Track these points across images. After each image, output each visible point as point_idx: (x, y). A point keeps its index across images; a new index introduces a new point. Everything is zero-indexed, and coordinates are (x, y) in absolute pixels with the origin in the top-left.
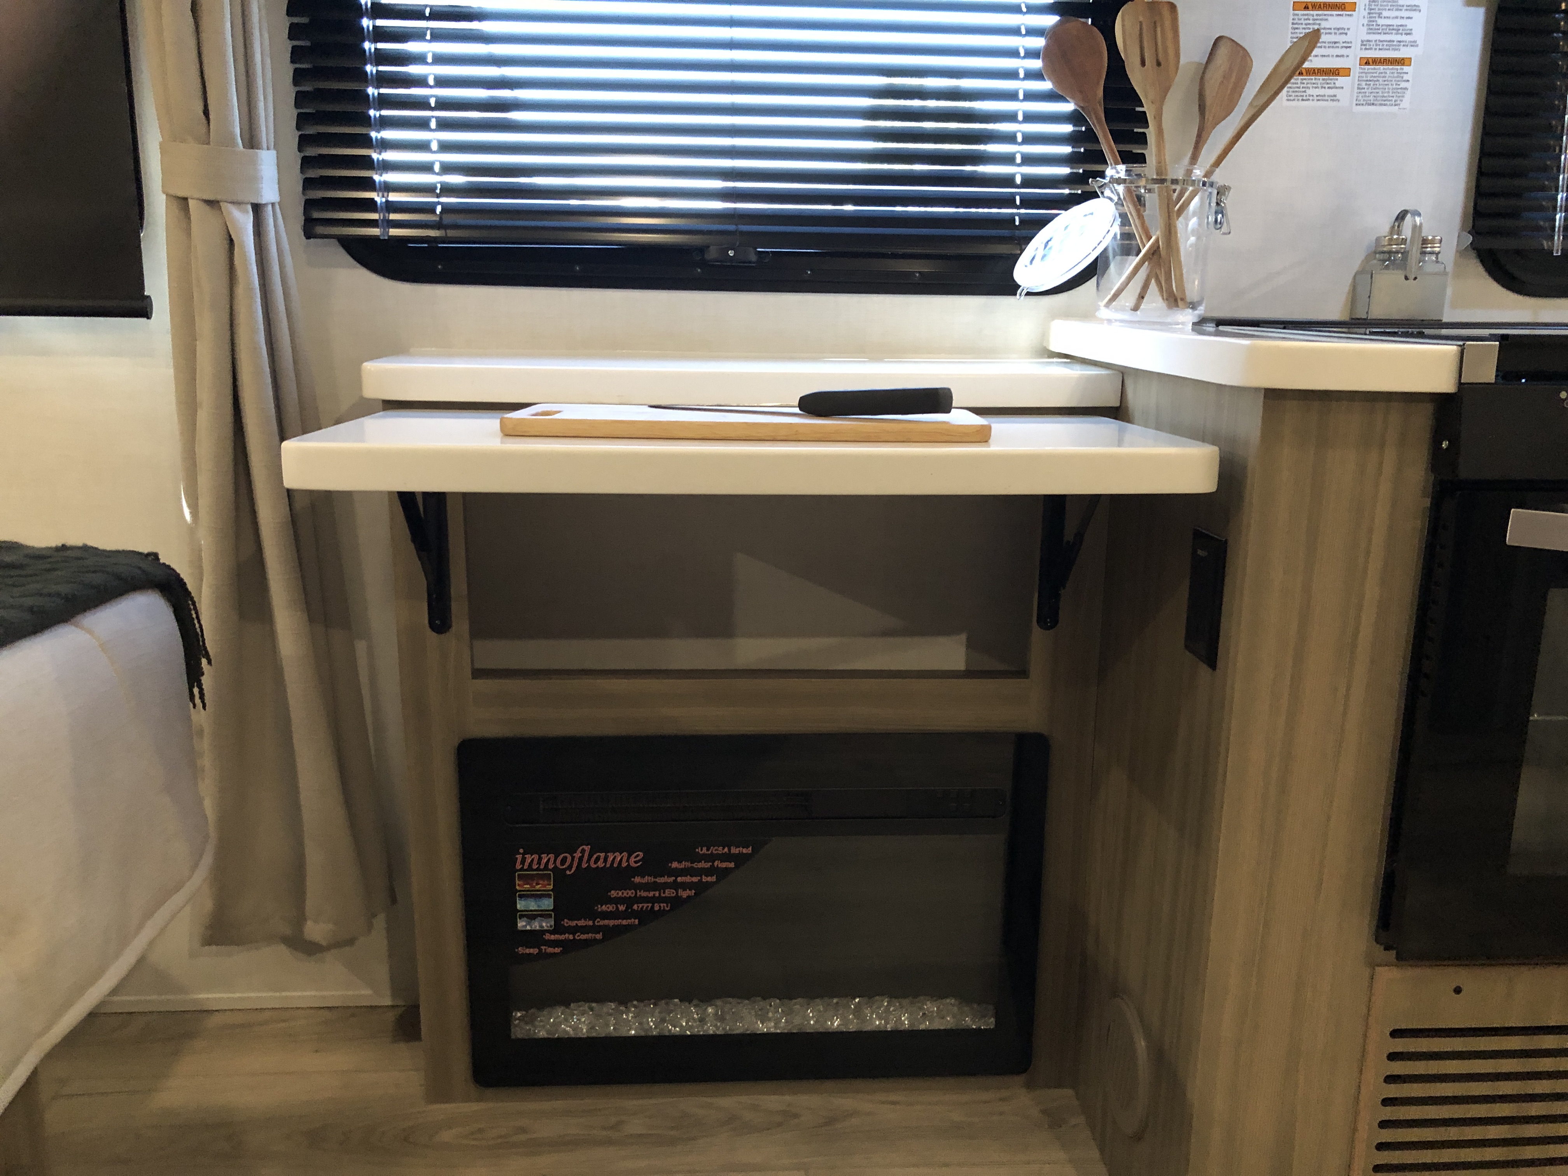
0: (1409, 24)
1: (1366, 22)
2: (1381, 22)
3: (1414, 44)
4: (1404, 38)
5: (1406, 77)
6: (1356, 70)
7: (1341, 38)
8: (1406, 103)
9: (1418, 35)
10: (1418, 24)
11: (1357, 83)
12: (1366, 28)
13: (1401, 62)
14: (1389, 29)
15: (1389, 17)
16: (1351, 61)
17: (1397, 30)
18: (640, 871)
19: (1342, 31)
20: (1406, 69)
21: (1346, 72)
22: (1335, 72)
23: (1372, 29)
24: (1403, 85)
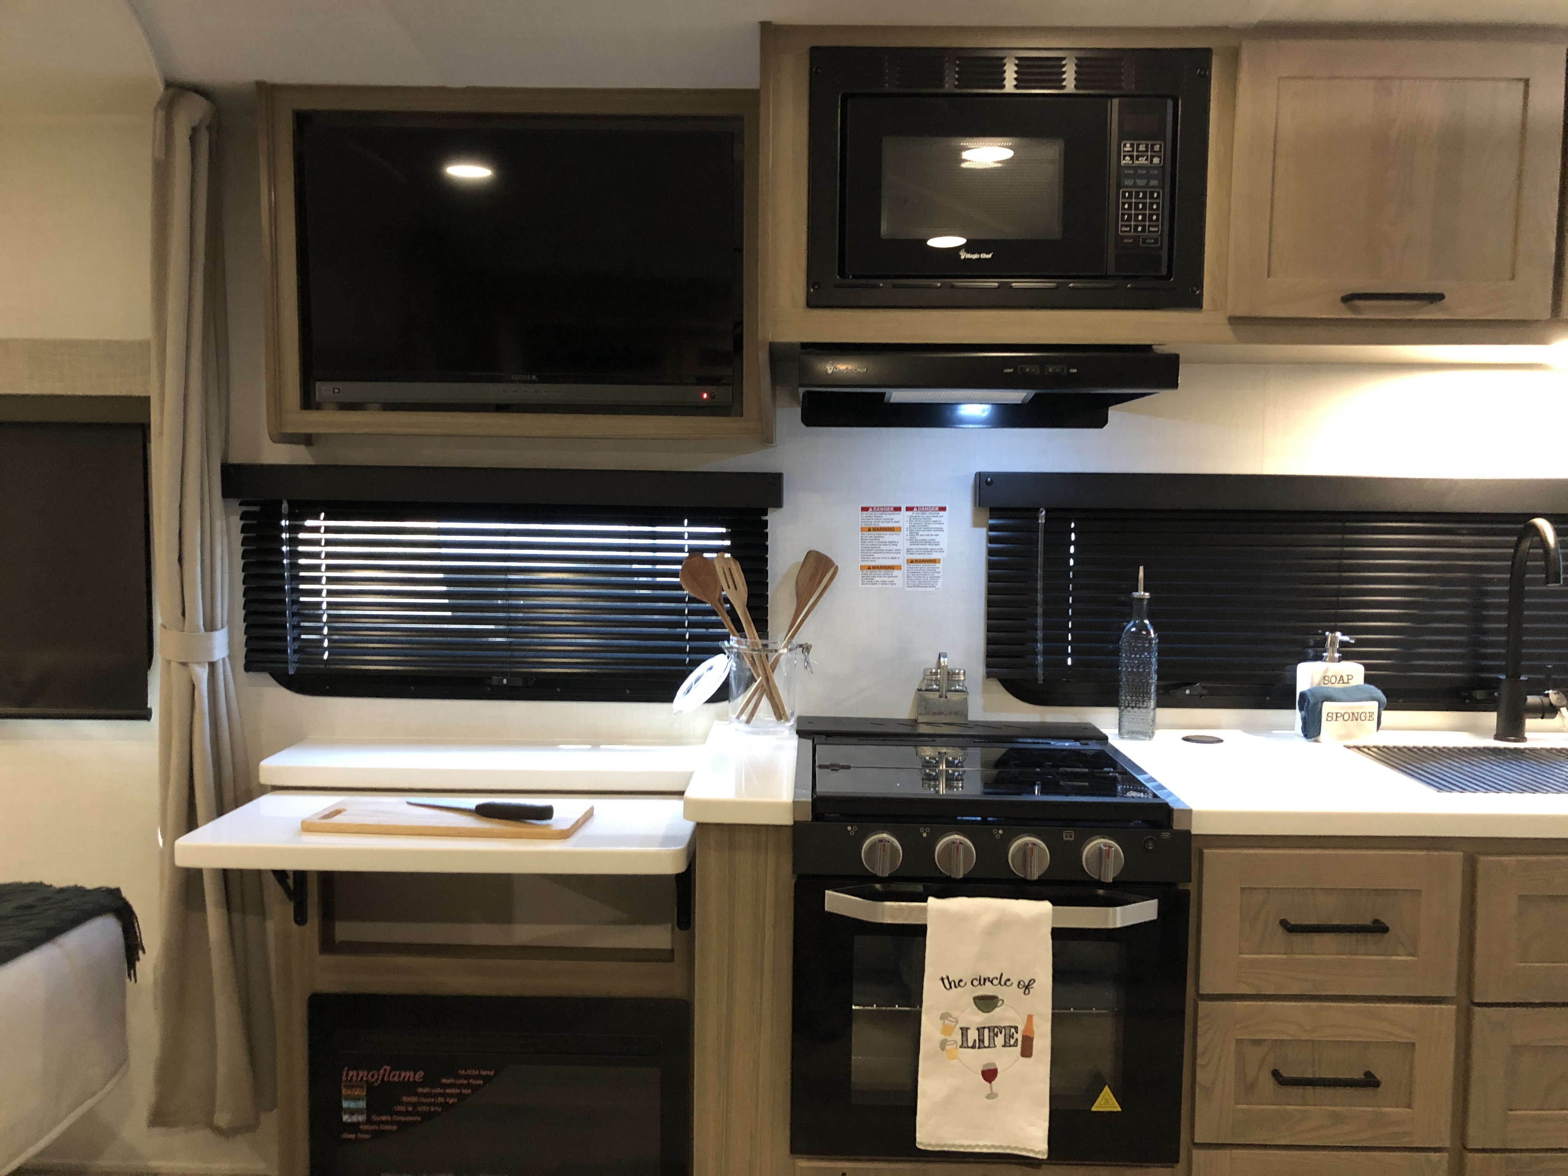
0: (937, 539)
1: (908, 537)
2: (918, 538)
3: (941, 551)
4: (934, 547)
5: (938, 570)
6: (905, 566)
7: (894, 548)
8: (939, 585)
9: (943, 545)
10: (943, 538)
11: (906, 574)
12: (909, 541)
13: (934, 561)
14: (925, 542)
15: (923, 535)
16: (901, 560)
17: (930, 542)
18: (422, 1084)
19: (894, 543)
20: (937, 565)
21: (899, 568)
22: (892, 568)
23: (913, 542)
24: (936, 575)
